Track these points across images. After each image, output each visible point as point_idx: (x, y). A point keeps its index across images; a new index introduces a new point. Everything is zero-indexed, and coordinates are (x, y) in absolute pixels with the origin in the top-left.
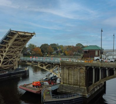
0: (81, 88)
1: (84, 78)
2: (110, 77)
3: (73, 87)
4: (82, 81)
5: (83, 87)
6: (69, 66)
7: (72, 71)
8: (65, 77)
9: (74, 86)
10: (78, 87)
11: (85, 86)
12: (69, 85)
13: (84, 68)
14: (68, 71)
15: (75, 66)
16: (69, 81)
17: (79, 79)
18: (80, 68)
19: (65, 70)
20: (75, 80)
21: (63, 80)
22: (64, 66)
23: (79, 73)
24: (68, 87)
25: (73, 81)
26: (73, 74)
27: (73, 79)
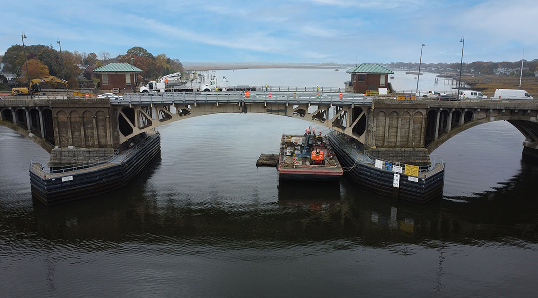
0: (417, 151)
1: (423, 130)
2: (468, 124)
3: (402, 152)
4: (417, 136)
5: (421, 149)
6: (392, 110)
7: (398, 118)
8: (381, 133)
9: (403, 149)
10: (411, 149)
11: (423, 146)
12: (391, 149)
13: (424, 112)
14: (387, 119)
15: (405, 108)
16: (389, 140)
17: (411, 134)
18: (415, 113)
19: (382, 118)
20: (402, 137)
21: (376, 140)
22: (381, 110)
23: (412, 122)
24: (390, 153)
25: (398, 138)
26: (399, 125)
27: (399, 134)
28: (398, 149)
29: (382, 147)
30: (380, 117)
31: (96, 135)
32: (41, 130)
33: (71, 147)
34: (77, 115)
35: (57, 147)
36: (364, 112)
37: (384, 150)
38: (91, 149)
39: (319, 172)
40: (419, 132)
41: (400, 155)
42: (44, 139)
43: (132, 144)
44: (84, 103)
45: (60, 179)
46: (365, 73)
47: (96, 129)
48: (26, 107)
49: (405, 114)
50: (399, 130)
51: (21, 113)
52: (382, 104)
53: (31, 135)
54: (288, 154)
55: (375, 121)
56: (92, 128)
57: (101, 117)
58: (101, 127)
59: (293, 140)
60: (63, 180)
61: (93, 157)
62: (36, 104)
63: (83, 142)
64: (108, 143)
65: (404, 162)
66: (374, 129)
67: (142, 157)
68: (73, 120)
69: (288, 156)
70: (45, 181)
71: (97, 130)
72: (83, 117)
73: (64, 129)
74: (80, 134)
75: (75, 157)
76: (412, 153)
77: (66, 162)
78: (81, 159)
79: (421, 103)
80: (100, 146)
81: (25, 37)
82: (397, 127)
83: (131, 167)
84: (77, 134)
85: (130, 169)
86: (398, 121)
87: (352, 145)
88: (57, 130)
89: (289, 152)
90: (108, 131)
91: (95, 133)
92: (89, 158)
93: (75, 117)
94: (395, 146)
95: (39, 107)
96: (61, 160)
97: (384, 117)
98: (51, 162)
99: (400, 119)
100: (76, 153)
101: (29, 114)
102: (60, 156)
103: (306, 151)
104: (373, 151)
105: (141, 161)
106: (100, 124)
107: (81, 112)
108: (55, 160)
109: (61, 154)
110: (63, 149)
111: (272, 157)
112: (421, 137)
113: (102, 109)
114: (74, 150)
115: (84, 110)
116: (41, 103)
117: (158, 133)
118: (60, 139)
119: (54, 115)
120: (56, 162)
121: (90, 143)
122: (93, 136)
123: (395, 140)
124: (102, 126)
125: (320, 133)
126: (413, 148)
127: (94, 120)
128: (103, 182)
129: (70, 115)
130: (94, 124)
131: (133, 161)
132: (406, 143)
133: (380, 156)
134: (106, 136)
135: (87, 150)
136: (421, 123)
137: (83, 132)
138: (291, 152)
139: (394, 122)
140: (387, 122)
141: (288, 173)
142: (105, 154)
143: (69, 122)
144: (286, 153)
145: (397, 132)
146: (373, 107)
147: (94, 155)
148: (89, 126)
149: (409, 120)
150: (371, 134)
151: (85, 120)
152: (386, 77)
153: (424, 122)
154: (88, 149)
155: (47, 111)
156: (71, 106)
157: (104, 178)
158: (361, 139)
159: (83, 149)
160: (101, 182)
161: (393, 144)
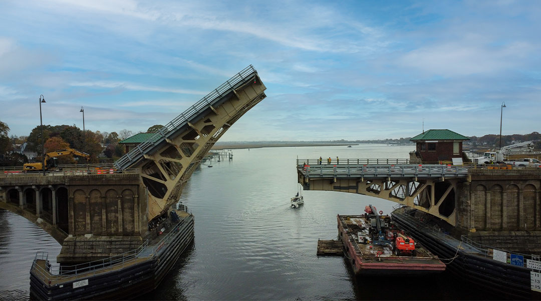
0: (533, 236)
1: (538, 208)
3: (512, 236)
4: (529, 216)
5: (538, 233)
6: (494, 183)
7: (502, 193)
8: (481, 213)
9: (513, 233)
10: (524, 233)
12: (496, 233)
13: (537, 185)
14: (489, 195)
15: (511, 180)
16: (493, 221)
17: (522, 213)
18: (524, 186)
19: (481, 193)
20: (509, 217)
21: (475, 221)
22: (480, 183)
23: (521, 197)
24: (496, 238)
25: (505, 219)
26: (505, 202)
27: (505, 214)
28: (506, 233)
29: (484, 229)
30: (479, 193)
31: (120, 221)
32: (52, 214)
33: (88, 236)
34: (99, 195)
35: (70, 236)
36: (453, 186)
37: (488, 235)
38: (113, 239)
39: (414, 267)
40: (532, 210)
41: (510, 241)
42: (56, 226)
43: (163, 230)
44: (108, 179)
45: (71, 284)
46: (436, 140)
47: (121, 213)
48: (36, 186)
49: (510, 187)
50: (505, 208)
51: (29, 194)
52: (482, 175)
53: (40, 220)
54: (360, 241)
55: (473, 197)
56: (116, 211)
57: (128, 198)
58: (127, 210)
59: (353, 221)
60: (76, 285)
61: (116, 248)
62: (49, 182)
63: (104, 230)
64: (136, 230)
65: (517, 250)
66: (473, 207)
67: (175, 247)
68: (93, 201)
69: (360, 243)
70: (49, 289)
71: (123, 215)
72: (105, 198)
73: (81, 213)
74: (101, 219)
75: (92, 248)
76: (526, 238)
77: (81, 255)
78: (100, 251)
79: (532, 173)
80: (125, 234)
81: (44, 101)
82: (502, 205)
83: (164, 262)
84: (97, 218)
85: (163, 265)
86: (502, 196)
87: (435, 228)
88: (73, 214)
89: (361, 238)
90: (136, 215)
91: (120, 217)
92: (110, 250)
93: (96, 198)
94: (501, 229)
95: (52, 185)
96: (74, 253)
97: (484, 192)
98: (62, 256)
99: (505, 194)
100: (94, 243)
101: (40, 193)
102: (73, 248)
103: (383, 237)
104: (473, 236)
105: (175, 252)
106: (126, 205)
107: (104, 190)
108: (67, 253)
109: (75, 245)
110: (78, 239)
111: (332, 244)
112: (535, 217)
113: (130, 187)
114: (92, 239)
115: (106, 189)
116: (55, 181)
117: (191, 216)
118: (75, 226)
119: (71, 196)
120: (68, 255)
121: (113, 230)
122: (116, 221)
123: (500, 221)
124: (129, 209)
125: (381, 212)
126: (527, 231)
127: (119, 201)
128: (127, 285)
129: (89, 195)
130: (120, 206)
131: (166, 254)
132: (515, 225)
133: (483, 242)
134: (133, 221)
135: (108, 239)
136: (534, 199)
137: (104, 217)
138: (364, 238)
139: (498, 198)
140: (489, 198)
141: (372, 268)
142: (130, 245)
143: (88, 204)
144: (357, 240)
145: (502, 211)
146: (470, 180)
147: (117, 247)
148: (113, 208)
149: (516, 195)
150: (469, 214)
151: (108, 201)
152: (461, 144)
153: (537, 198)
154: (110, 238)
155: (62, 190)
156: (92, 183)
157: (130, 280)
158: (451, 220)
159: (104, 238)
160: (126, 286)
161: (497, 227)
